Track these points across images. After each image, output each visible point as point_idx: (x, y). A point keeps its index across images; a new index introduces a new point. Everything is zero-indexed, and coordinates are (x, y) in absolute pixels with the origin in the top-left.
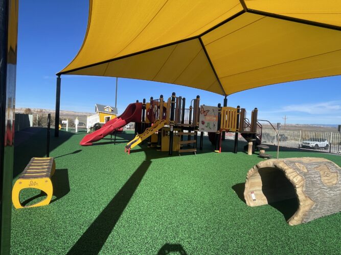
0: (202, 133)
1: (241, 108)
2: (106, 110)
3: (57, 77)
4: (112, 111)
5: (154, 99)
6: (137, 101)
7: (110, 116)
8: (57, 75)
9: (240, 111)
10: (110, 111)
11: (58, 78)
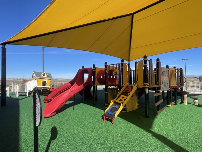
0: (163, 91)
1: (177, 68)
2: (42, 76)
3: (2, 46)
4: (47, 76)
5: (108, 64)
6: (83, 67)
7: (46, 81)
8: (1, 44)
9: (177, 70)
10: (46, 76)
11: (2, 48)
